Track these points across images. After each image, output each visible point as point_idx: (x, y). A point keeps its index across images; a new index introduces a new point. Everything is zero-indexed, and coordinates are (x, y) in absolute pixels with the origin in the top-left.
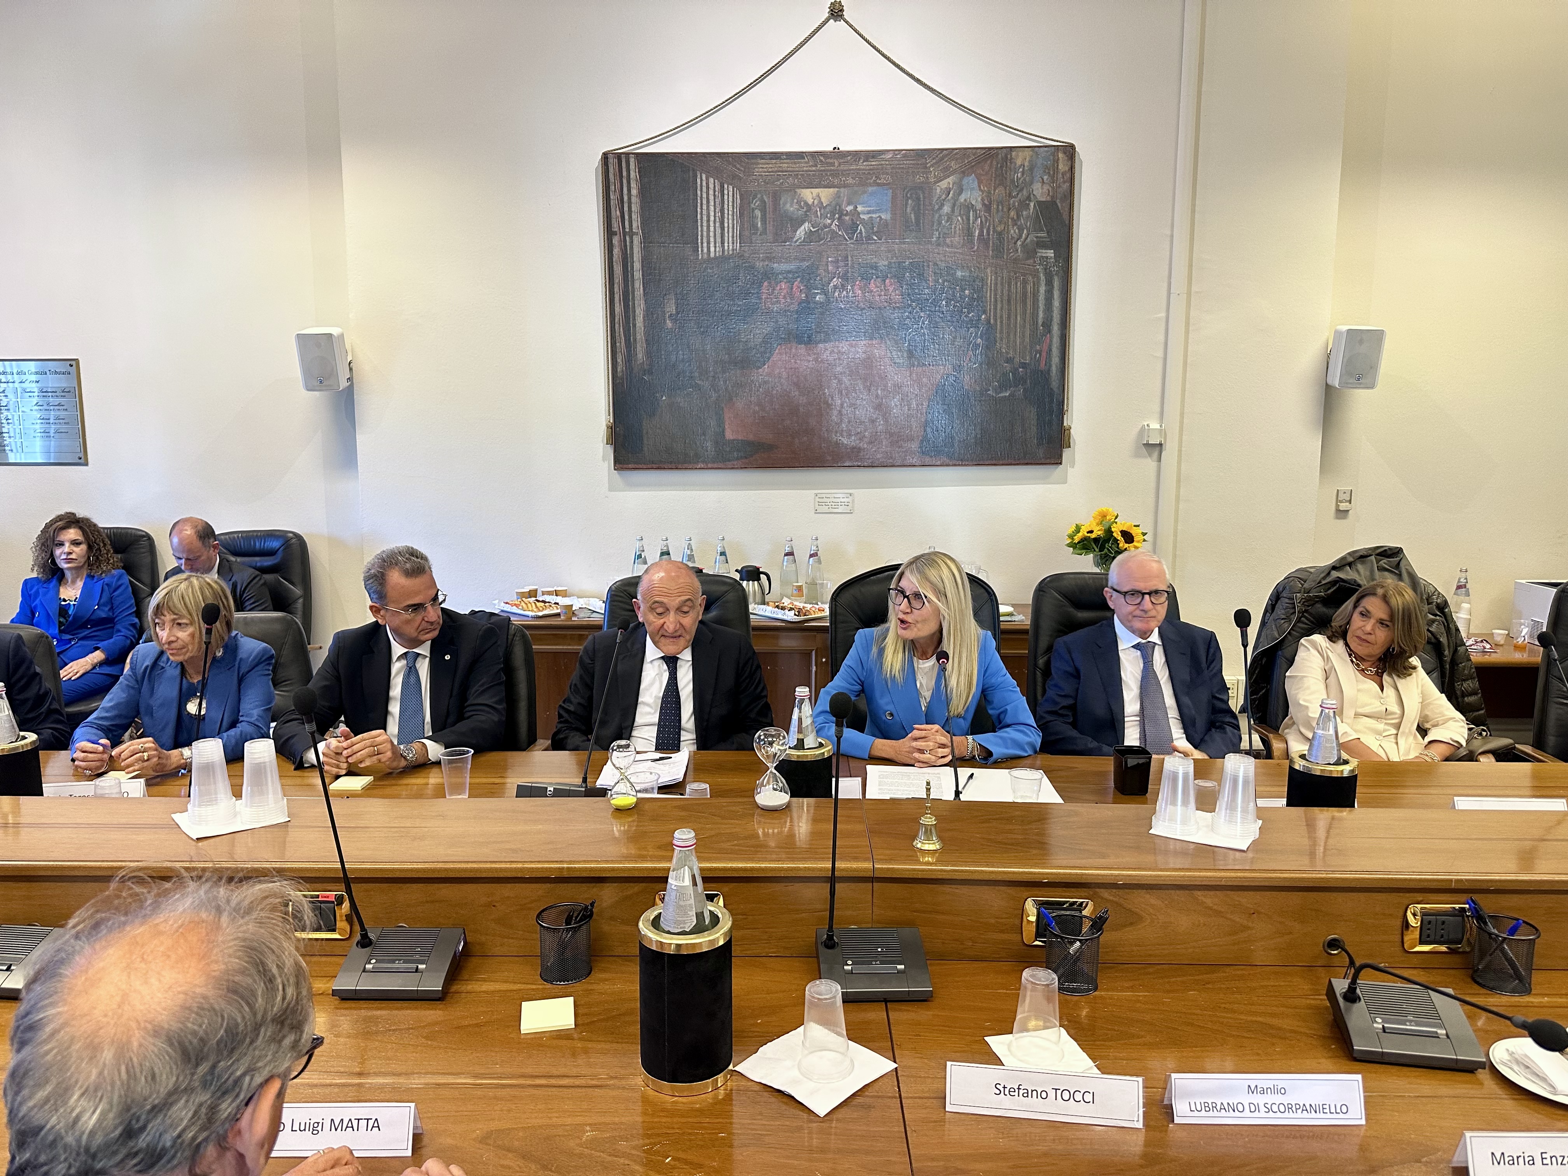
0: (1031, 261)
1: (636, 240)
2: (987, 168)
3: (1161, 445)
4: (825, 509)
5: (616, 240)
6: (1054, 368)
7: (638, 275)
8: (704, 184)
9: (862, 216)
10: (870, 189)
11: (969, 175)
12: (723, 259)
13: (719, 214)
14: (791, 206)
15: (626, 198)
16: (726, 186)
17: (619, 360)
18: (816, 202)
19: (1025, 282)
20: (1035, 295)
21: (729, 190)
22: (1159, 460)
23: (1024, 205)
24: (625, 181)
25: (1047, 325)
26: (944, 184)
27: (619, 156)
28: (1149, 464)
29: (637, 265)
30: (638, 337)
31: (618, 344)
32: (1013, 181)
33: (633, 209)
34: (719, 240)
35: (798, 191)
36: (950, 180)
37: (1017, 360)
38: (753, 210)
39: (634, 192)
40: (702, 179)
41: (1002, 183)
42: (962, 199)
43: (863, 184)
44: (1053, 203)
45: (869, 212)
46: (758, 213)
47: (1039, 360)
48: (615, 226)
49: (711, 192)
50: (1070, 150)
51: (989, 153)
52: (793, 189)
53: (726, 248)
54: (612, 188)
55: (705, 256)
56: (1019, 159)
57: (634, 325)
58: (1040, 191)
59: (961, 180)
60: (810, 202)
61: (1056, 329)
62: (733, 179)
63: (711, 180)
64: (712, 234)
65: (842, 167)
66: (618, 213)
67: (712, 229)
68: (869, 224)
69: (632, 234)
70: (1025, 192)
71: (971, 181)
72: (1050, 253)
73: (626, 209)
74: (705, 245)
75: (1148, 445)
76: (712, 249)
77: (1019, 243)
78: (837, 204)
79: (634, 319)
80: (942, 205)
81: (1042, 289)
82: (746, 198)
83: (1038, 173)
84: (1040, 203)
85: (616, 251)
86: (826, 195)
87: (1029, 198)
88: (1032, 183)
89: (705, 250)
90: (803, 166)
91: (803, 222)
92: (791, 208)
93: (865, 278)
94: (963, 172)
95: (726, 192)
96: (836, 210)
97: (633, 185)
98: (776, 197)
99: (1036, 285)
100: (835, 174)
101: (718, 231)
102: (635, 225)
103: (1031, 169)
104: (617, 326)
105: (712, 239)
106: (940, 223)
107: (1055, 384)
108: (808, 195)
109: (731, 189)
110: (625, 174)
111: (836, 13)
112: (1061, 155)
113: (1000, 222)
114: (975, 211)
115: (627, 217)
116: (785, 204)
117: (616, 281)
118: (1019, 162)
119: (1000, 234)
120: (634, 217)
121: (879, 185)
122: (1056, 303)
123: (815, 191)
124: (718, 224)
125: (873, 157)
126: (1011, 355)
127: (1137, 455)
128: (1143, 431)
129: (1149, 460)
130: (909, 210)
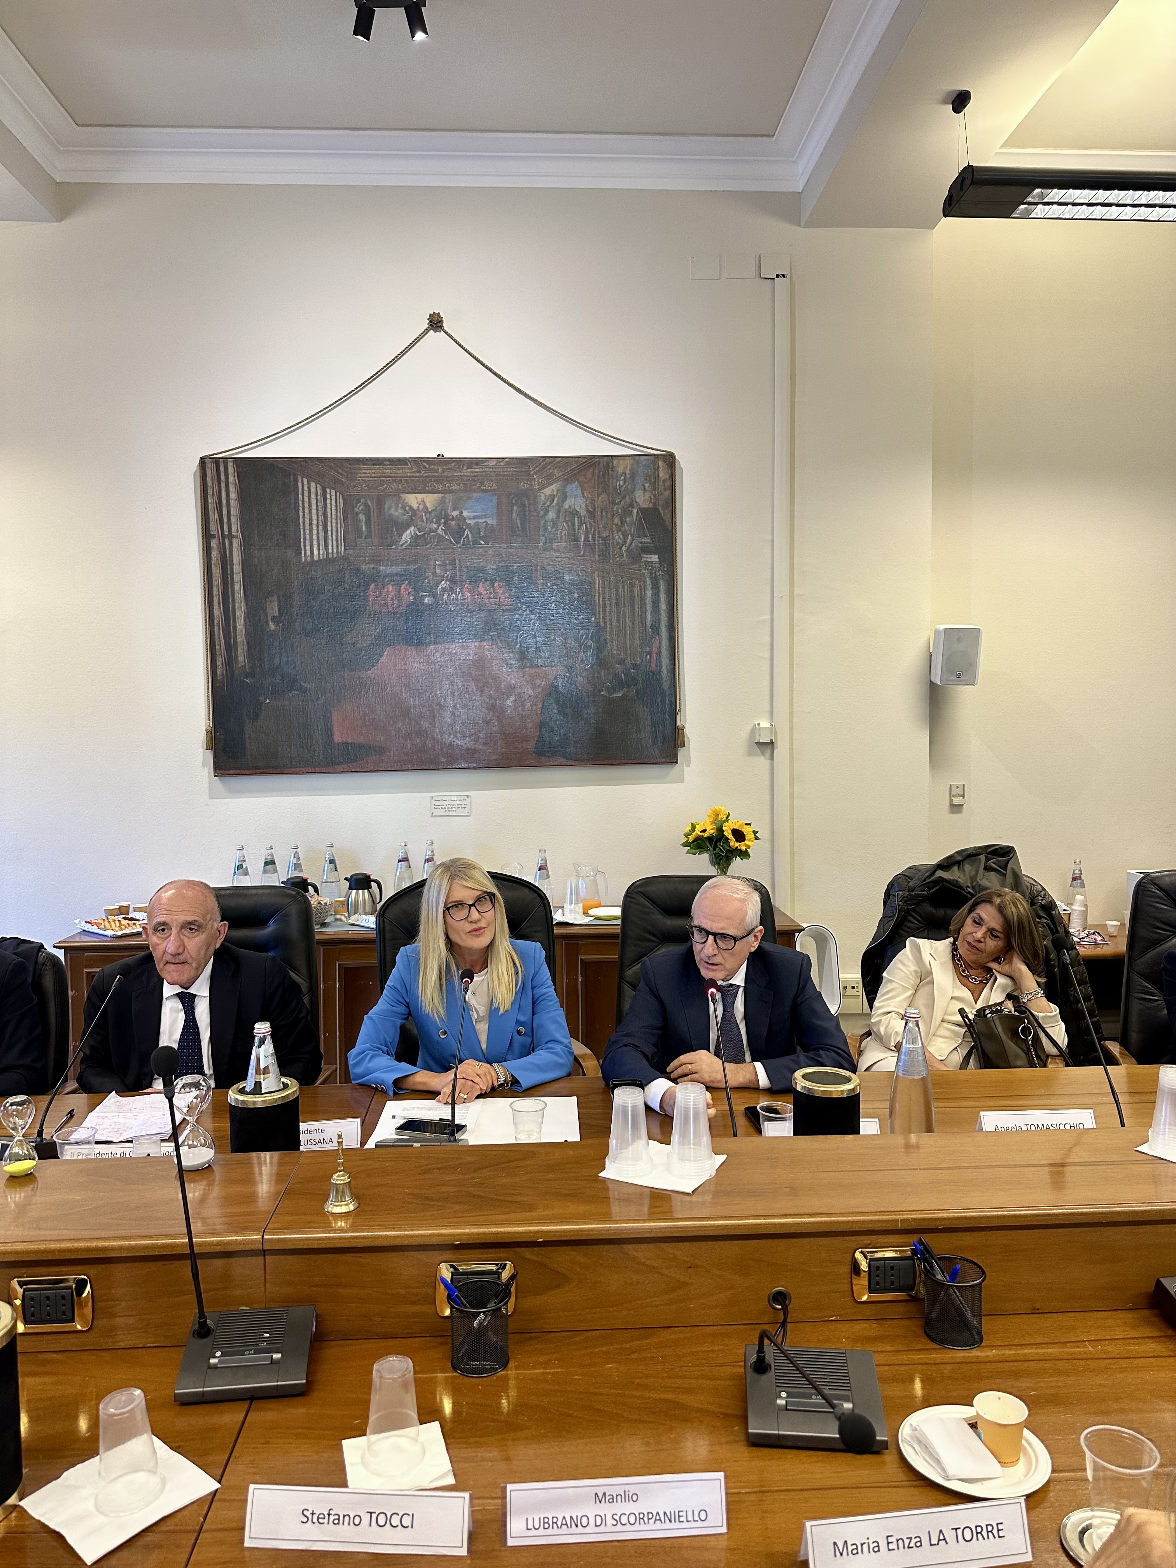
0: (636, 566)
1: (236, 543)
2: (589, 475)
3: (772, 743)
4: (441, 812)
5: (214, 543)
6: (664, 669)
7: (238, 577)
8: (306, 488)
9: (468, 521)
10: (475, 495)
11: (572, 482)
12: (328, 561)
13: (321, 518)
14: (396, 510)
15: (224, 502)
16: (328, 491)
17: (219, 663)
18: (421, 507)
19: (632, 586)
20: (642, 598)
21: (331, 494)
22: (772, 758)
23: (627, 512)
24: (223, 485)
25: (656, 628)
26: (548, 491)
27: (217, 461)
28: (762, 761)
29: (237, 568)
30: (239, 640)
31: (217, 647)
32: (615, 488)
33: (232, 513)
34: (322, 543)
35: (403, 496)
36: (554, 487)
37: (628, 661)
38: (357, 514)
39: (233, 496)
40: (303, 483)
41: (604, 491)
42: (566, 505)
43: (468, 490)
44: (655, 510)
45: (474, 518)
46: (362, 517)
47: (650, 661)
48: (214, 529)
49: (313, 496)
50: (670, 459)
51: (591, 462)
52: (397, 494)
53: (330, 551)
54: (210, 492)
55: (309, 559)
56: (621, 467)
57: (235, 628)
58: (642, 498)
59: (565, 487)
60: (415, 506)
61: (664, 631)
62: (336, 484)
63: (313, 485)
64: (315, 537)
65: (446, 474)
66: (216, 516)
67: (315, 532)
68: (476, 530)
69: (231, 537)
70: (627, 499)
71: (574, 488)
72: (655, 558)
73: (225, 512)
74: (308, 548)
75: (759, 743)
76: (316, 552)
77: (624, 548)
78: (442, 509)
79: (235, 622)
80: (547, 511)
81: (649, 593)
82: (349, 503)
83: (639, 480)
84: (643, 511)
85: (215, 554)
86: (430, 500)
87: (631, 505)
88: (633, 491)
89: (308, 553)
90: (407, 471)
91: (408, 527)
92: (396, 512)
93: (475, 581)
94: (567, 480)
95: (328, 496)
96: (441, 515)
97: (232, 489)
98: (380, 502)
99: (643, 589)
100: (439, 480)
101: (322, 534)
102: (234, 529)
103: (633, 476)
104: (216, 628)
105: (315, 543)
106: (546, 529)
107: (666, 685)
108: (413, 500)
109: (333, 493)
110: (223, 478)
111: (436, 323)
112: (661, 464)
113: (605, 528)
114: (580, 517)
115: (225, 520)
116: (390, 508)
117: (215, 583)
118: (620, 470)
119: (604, 539)
120: (233, 520)
121: (483, 491)
122: (663, 606)
123: (420, 496)
124: (321, 528)
125: (477, 464)
126: (622, 656)
127: (750, 754)
128: (755, 730)
129: (762, 758)
130: (514, 515)
